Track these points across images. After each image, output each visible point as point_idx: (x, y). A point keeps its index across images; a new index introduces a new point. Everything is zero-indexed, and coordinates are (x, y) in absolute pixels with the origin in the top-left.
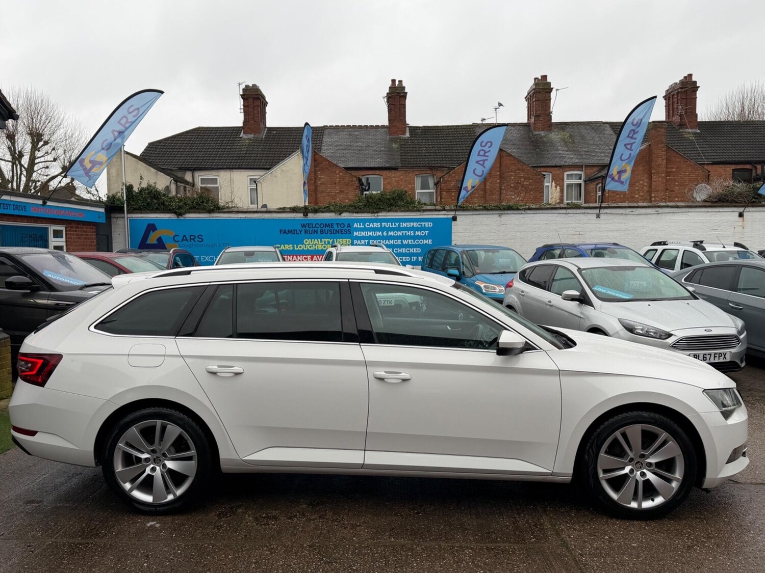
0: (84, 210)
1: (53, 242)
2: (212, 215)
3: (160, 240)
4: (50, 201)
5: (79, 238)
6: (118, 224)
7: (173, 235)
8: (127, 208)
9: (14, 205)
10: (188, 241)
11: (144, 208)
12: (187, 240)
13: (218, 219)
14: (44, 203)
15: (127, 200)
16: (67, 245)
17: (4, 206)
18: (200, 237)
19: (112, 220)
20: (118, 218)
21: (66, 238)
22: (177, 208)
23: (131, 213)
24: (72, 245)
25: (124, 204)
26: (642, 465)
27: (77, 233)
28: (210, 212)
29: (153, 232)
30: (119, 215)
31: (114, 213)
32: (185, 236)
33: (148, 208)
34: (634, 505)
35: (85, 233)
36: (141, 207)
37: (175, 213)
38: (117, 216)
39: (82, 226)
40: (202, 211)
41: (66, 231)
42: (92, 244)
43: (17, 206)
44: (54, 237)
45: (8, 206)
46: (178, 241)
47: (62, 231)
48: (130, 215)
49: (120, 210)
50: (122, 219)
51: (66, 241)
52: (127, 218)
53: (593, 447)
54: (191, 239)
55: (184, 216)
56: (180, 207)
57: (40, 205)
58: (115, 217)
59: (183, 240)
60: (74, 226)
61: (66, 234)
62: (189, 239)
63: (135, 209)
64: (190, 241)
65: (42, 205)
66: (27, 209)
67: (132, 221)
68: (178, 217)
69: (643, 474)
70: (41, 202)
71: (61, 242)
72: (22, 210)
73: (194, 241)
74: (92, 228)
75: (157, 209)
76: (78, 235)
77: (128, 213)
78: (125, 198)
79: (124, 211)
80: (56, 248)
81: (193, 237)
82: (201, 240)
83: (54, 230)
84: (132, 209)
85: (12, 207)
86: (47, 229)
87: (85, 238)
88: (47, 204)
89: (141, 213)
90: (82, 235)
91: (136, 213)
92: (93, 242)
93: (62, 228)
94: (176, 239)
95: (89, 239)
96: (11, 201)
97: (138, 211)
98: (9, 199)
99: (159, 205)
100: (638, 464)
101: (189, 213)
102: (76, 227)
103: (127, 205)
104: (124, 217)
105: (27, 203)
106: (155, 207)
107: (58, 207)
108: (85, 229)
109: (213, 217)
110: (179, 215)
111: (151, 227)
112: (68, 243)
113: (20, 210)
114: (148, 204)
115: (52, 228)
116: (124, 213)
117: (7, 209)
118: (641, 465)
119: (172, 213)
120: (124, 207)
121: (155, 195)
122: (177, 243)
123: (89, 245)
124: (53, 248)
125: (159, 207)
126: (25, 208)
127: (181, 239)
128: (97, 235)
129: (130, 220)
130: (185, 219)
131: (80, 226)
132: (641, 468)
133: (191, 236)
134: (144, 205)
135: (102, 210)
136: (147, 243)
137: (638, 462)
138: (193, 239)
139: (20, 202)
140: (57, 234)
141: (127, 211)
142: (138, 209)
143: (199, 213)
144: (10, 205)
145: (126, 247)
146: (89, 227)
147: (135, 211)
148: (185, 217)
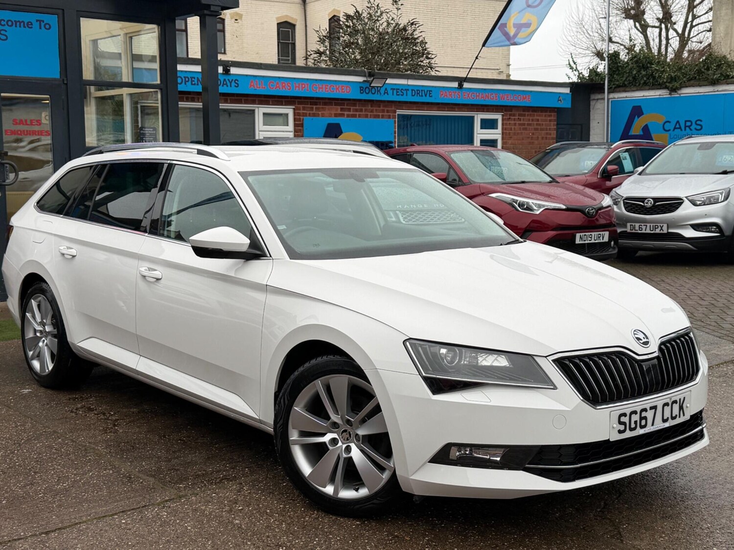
0: (531, 92)
1: (480, 134)
2: (717, 88)
3: (646, 129)
4: (467, 82)
5: (525, 129)
6: (598, 109)
7: (664, 121)
8: (608, 86)
9: (412, 90)
10: (681, 130)
11: (629, 83)
12: (680, 128)
13: (726, 94)
14: (461, 86)
15: (609, 74)
16: (503, 139)
17: (397, 92)
18: (699, 122)
19: (592, 103)
20: (598, 99)
21: (503, 129)
22: (669, 81)
23: (613, 92)
24: (511, 138)
25: (605, 79)
26: (350, 436)
27: (522, 122)
28: (714, 83)
29: (638, 117)
30: (599, 96)
31: (593, 93)
32: (678, 122)
33: (634, 83)
34: (329, 490)
35: (535, 123)
36: (626, 83)
37: (666, 88)
38: (596, 98)
39: (531, 113)
40: (702, 83)
41: (503, 120)
42: (548, 136)
43: (417, 91)
44: (482, 128)
45: (405, 92)
46: (669, 130)
47: (497, 120)
48: (611, 96)
49: (599, 88)
50: (602, 101)
51: (503, 134)
52: (608, 99)
53: (286, 395)
54: (686, 126)
55: (679, 92)
56: (672, 79)
57: (455, 88)
58: (594, 99)
59: (675, 128)
60: (517, 113)
61: (503, 124)
62: (683, 128)
63: (618, 86)
64: (685, 130)
65: (458, 88)
66: (433, 94)
67: (615, 104)
68: (670, 94)
69: (348, 449)
70: (455, 85)
71: (495, 134)
72: (426, 96)
73: (691, 130)
74: (550, 116)
75: (645, 84)
76: (524, 124)
77: (609, 93)
78: (606, 72)
79: (604, 89)
80: (484, 142)
81: (688, 124)
82: (699, 127)
83: (482, 120)
84: (616, 86)
85: (409, 93)
86: (473, 118)
87: (536, 129)
88: (464, 86)
89: (625, 91)
90: (528, 125)
91: (620, 92)
92: (550, 134)
93: (498, 117)
94: (667, 126)
95: (542, 130)
96: (409, 85)
97: (621, 89)
98: (406, 83)
99: (648, 79)
100: (344, 434)
101: (687, 87)
102: (519, 115)
103: (609, 82)
104: (604, 99)
105: (433, 87)
106: (642, 82)
107: (485, 89)
108: (536, 117)
109: (718, 91)
110: (673, 90)
111: (637, 111)
112: (504, 136)
113: (422, 96)
114: (634, 78)
115: (479, 117)
116: (604, 92)
117: (402, 95)
118: (348, 436)
119: (663, 88)
120: (604, 84)
121: (643, 65)
122: (667, 134)
123: (543, 138)
124: (479, 144)
125: (648, 81)
126: (430, 94)
127: (673, 127)
128: (557, 124)
129: (612, 101)
130: (680, 97)
131: (527, 113)
132: (348, 440)
133: (686, 121)
134: (629, 80)
135: (567, 90)
136: (630, 134)
137: (345, 431)
138: (689, 127)
139: (423, 86)
140: (488, 124)
141: (609, 89)
142: (622, 86)
143: (700, 86)
144: (407, 90)
145: (604, 139)
146: (544, 114)
147: (618, 89)
148: (680, 94)
